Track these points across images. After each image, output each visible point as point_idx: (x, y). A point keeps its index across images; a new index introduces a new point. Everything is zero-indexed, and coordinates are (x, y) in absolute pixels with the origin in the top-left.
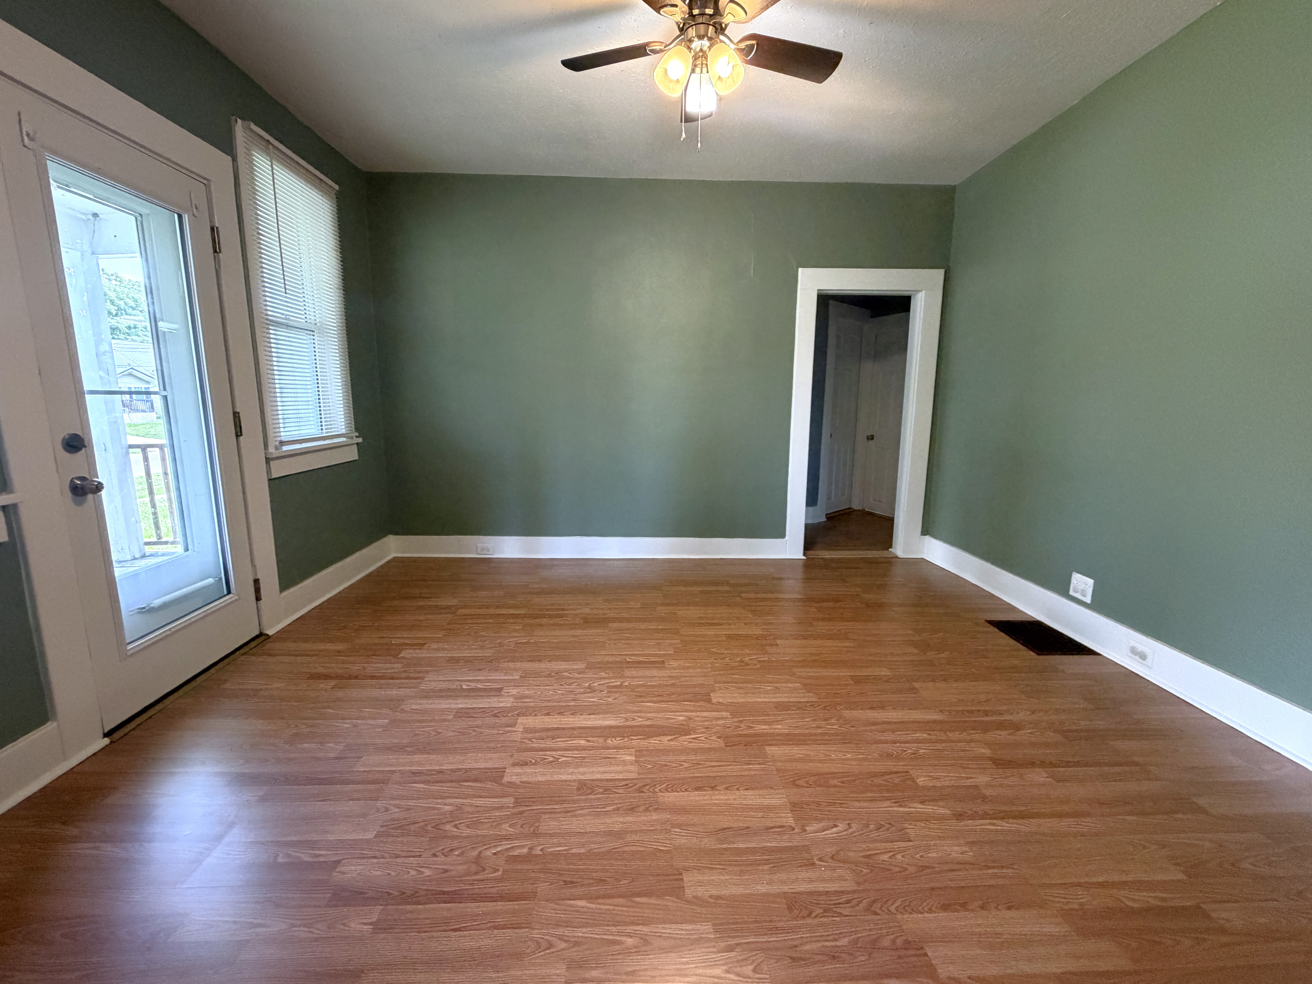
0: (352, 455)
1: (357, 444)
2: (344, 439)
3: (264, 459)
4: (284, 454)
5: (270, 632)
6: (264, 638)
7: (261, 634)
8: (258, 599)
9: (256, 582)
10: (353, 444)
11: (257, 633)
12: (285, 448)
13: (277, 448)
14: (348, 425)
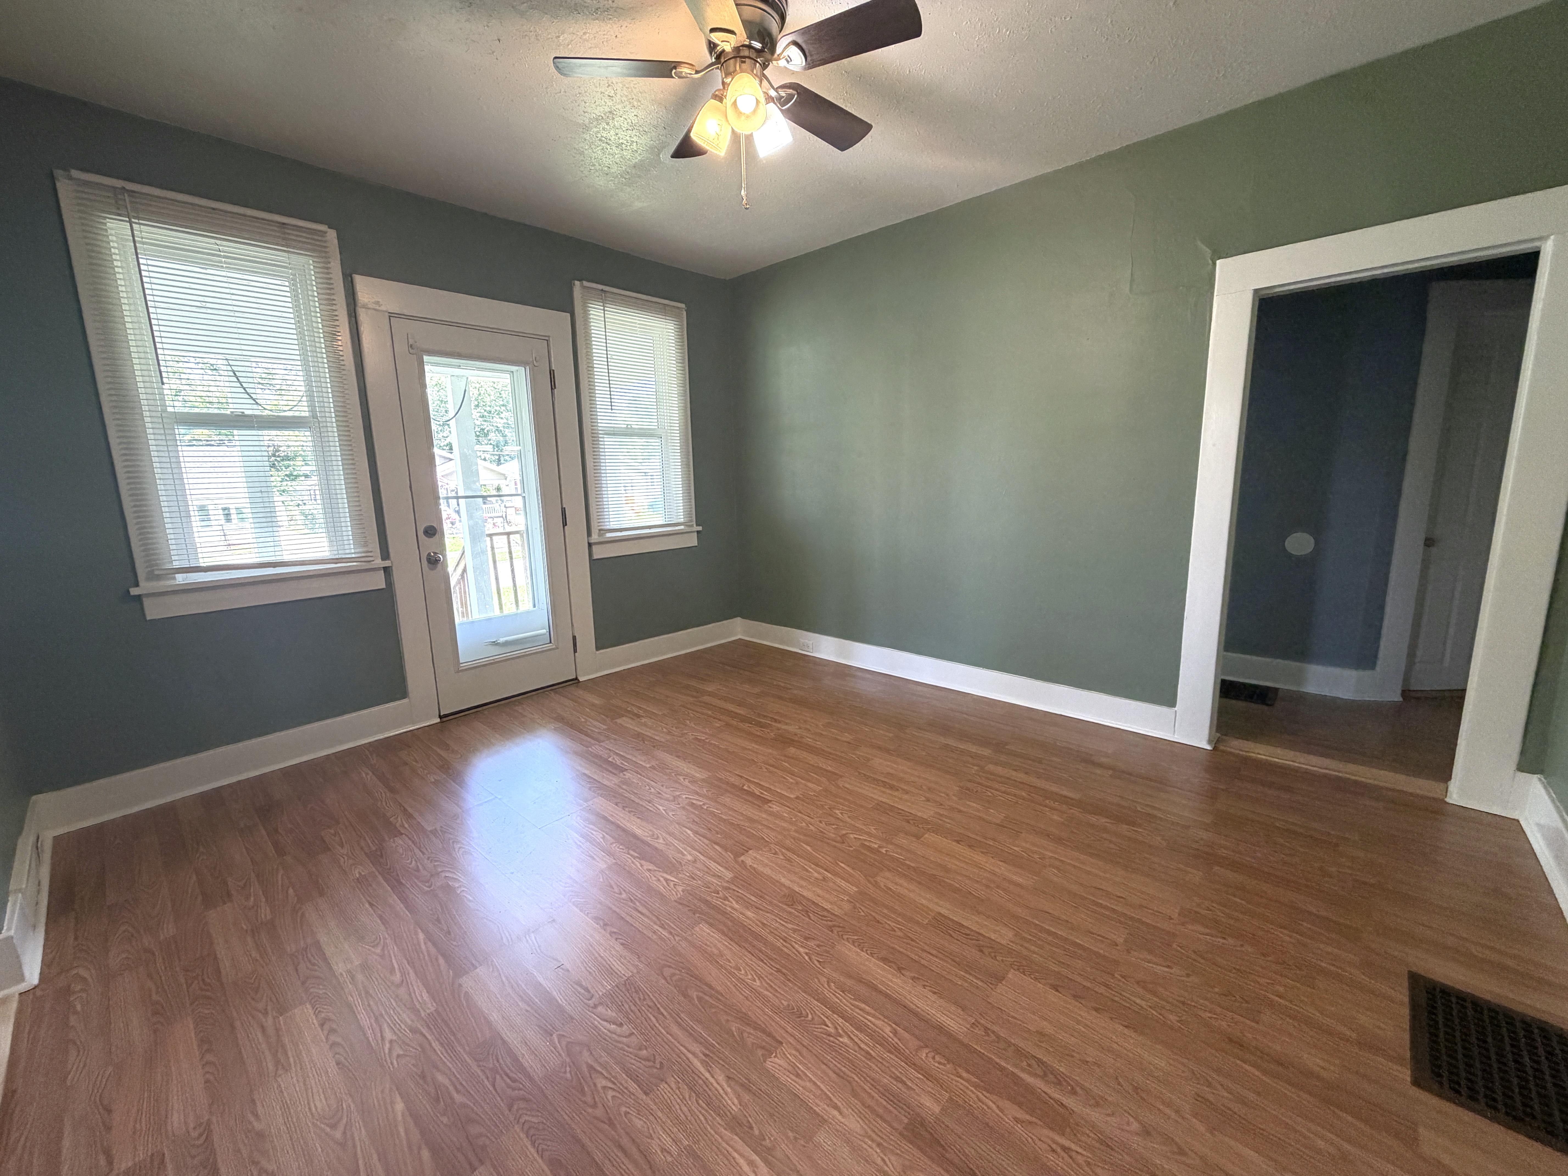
0: (692, 541)
1: (698, 532)
2: (682, 527)
3: (587, 545)
4: (606, 540)
5: (581, 679)
6: (576, 681)
7: (576, 679)
8: (575, 651)
9: (574, 638)
10: (694, 532)
11: (574, 677)
12: (609, 535)
13: (600, 535)
14: (688, 514)
